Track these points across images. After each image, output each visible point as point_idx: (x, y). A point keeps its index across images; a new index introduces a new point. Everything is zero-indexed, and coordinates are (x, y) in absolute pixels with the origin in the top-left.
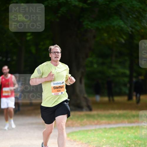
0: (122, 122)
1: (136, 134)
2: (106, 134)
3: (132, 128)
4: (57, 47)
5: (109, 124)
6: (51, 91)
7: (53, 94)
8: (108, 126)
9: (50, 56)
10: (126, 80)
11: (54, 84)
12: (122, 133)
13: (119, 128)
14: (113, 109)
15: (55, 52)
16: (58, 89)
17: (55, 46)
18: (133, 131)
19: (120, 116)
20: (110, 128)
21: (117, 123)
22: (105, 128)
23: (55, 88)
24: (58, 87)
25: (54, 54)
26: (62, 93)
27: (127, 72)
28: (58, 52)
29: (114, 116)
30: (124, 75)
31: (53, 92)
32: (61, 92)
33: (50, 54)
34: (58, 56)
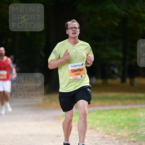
0: (115, 105)
1: (129, 116)
2: (100, 116)
3: (125, 110)
4: (75, 22)
5: (102, 106)
6: (69, 74)
7: (71, 78)
8: (102, 108)
9: (67, 33)
10: (120, 62)
11: (72, 67)
12: (115, 115)
13: (113, 110)
14: (107, 91)
15: (72, 28)
16: (77, 73)
17: (72, 20)
18: (126, 113)
19: (113, 98)
20: (104, 111)
21: (110, 105)
22: (99, 110)
23: (73, 71)
24: (77, 70)
25: (71, 29)
26: (82, 76)
27: (121, 55)
28: (76, 28)
29: (107, 98)
30: (118, 58)
31: (71, 76)
32: (80, 76)
33: (67, 30)
34: (75, 32)
